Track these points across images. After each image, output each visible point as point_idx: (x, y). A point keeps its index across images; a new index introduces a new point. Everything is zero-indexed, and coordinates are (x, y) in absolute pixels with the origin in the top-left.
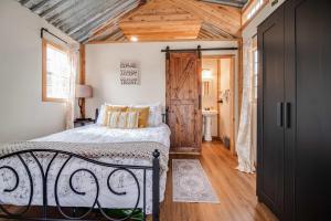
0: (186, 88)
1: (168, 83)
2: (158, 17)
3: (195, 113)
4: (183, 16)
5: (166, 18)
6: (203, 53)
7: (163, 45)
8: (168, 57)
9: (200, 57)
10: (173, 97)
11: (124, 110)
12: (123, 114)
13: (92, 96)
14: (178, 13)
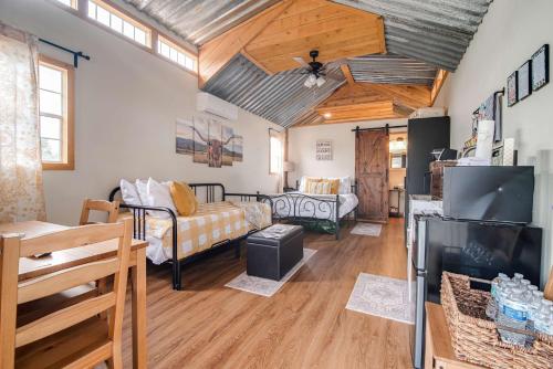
0: (374, 163)
1: (357, 158)
2: (350, 101)
3: (383, 185)
4: (373, 98)
5: (357, 100)
6: (392, 130)
7: (354, 126)
8: (357, 136)
9: (388, 135)
10: (362, 171)
11: (319, 181)
12: (320, 184)
13: (294, 170)
14: (367, 96)
